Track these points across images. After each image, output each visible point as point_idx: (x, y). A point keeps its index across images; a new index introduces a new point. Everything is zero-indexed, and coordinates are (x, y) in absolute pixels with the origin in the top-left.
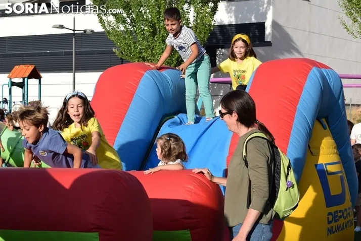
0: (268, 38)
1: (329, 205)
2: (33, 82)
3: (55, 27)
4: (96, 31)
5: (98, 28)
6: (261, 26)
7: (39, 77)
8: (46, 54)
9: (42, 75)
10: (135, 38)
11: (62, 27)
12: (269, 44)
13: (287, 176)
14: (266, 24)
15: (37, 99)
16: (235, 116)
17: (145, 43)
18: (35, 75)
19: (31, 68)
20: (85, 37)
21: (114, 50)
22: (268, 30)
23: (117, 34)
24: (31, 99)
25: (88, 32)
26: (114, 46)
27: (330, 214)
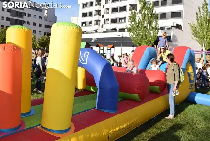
0: (171, 40)
1: (190, 83)
2: (113, 49)
3: (118, 35)
4: (128, 37)
5: (128, 36)
6: (170, 37)
7: (114, 48)
8: (115, 42)
9: (115, 47)
10: (138, 39)
11: (119, 36)
12: (172, 41)
13: (182, 73)
14: (171, 36)
15: (113, 53)
16: (169, 59)
17: (140, 40)
18: (113, 47)
19: (112, 45)
20: (125, 38)
21: (132, 42)
22: (171, 37)
23: (133, 38)
24: (112, 53)
25: (126, 37)
26: (132, 41)
27: (190, 85)
